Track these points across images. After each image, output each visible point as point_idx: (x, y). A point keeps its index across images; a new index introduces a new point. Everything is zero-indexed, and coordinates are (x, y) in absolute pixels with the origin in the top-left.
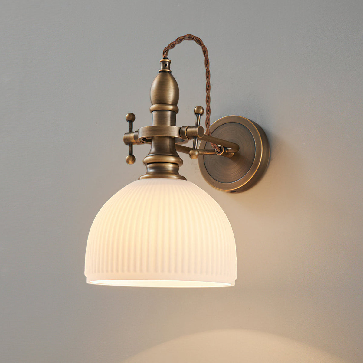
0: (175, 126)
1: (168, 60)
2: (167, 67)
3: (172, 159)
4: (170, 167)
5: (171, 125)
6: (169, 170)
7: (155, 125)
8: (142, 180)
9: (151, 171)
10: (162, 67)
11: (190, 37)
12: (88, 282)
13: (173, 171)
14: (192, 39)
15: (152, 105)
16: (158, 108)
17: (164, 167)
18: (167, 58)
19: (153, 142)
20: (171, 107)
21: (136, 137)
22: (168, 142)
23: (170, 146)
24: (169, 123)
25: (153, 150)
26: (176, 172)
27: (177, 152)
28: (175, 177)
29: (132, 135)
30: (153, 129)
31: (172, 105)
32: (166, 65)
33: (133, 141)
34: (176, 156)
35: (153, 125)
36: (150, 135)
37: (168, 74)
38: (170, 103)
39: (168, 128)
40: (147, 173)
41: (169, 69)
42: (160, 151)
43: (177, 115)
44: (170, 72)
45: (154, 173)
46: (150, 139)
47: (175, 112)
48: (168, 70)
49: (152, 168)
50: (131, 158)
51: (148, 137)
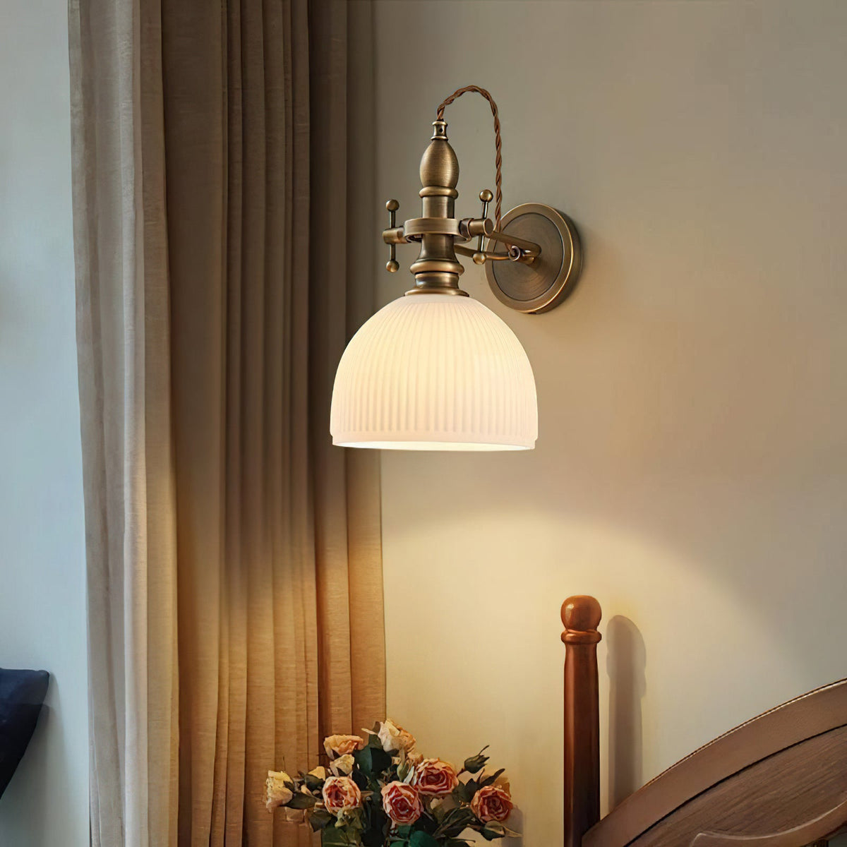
0: (453, 218)
1: (444, 123)
2: (443, 132)
3: (449, 267)
4: (447, 278)
5: (448, 217)
6: (445, 283)
7: (427, 217)
8: (409, 296)
9: (421, 283)
10: (435, 134)
11: (474, 89)
12: (334, 443)
13: (450, 283)
14: (477, 91)
15: (423, 188)
16: (431, 192)
17: (438, 278)
18: (442, 120)
19: (423, 242)
20: (448, 191)
21: (400, 235)
22: (444, 241)
23: (447, 247)
24: (445, 216)
25: (424, 253)
26: (454, 285)
27: (456, 254)
28: (453, 292)
29: (395, 231)
30: (423, 224)
31: (449, 187)
32: (441, 130)
33: (396, 240)
34: (455, 262)
35: (424, 217)
36: (420, 231)
37: (444, 142)
38: (446, 185)
39: (444, 221)
40: (416, 287)
41: (445, 135)
42: (434, 255)
43: (456, 201)
44: (446, 140)
45: (425, 286)
46: (420, 237)
47: (452, 198)
48: (444, 138)
49: (421, 279)
50: (394, 264)
51: (416, 235)
